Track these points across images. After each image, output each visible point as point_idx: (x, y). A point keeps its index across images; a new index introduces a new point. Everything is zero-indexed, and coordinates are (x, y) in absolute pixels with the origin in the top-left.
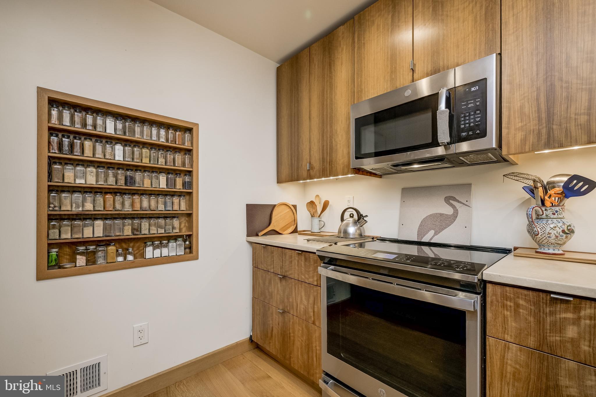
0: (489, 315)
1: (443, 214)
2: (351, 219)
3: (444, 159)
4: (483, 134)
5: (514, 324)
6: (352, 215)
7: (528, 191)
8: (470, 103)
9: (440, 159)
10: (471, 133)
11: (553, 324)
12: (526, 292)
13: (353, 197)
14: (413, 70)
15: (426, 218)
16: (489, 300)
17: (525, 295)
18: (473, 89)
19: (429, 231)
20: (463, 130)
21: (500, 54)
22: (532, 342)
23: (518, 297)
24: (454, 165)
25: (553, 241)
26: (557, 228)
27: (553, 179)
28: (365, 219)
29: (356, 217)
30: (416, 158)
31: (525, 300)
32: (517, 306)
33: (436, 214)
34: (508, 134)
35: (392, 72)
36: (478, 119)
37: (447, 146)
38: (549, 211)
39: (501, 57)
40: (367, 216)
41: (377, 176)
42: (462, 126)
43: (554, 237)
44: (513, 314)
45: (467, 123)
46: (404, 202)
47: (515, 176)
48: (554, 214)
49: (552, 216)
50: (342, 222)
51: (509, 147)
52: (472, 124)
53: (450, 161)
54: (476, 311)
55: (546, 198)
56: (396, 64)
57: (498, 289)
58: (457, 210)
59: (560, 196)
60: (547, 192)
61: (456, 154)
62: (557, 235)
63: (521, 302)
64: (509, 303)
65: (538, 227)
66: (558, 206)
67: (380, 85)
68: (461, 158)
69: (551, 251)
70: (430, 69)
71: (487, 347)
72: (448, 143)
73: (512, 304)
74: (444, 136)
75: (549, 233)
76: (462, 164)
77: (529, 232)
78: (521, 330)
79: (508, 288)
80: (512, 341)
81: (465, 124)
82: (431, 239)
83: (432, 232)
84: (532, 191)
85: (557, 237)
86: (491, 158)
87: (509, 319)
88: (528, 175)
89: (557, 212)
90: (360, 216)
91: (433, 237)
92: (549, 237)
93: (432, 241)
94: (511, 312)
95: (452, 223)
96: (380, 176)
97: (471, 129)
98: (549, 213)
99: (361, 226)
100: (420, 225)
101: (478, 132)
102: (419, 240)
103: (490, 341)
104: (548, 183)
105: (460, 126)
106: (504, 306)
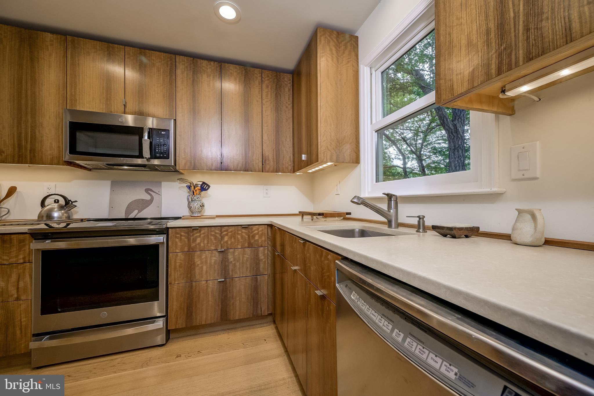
0: (170, 243)
1: (144, 199)
2: (56, 205)
3: (146, 166)
4: (168, 157)
5: (180, 244)
6: (57, 201)
7: (188, 187)
8: (161, 140)
9: (144, 166)
10: (161, 155)
11: (193, 239)
12: (184, 229)
13: (56, 185)
14: (125, 106)
15: (132, 202)
16: (170, 236)
17: (184, 230)
18: (163, 133)
19: (134, 211)
20: (157, 153)
21: (175, 120)
22: (186, 249)
23: (181, 232)
24: (151, 170)
25: (197, 210)
26: (198, 205)
27: (197, 183)
28: (74, 204)
29: (62, 202)
30: (127, 163)
31: (184, 232)
32: (181, 235)
33: (139, 199)
34: (179, 160)
35: (107, 99)
36: (165, 149)
37: (148, 160)
38: (196, 197)
39: (176, 121)
40: (76, 201)
41: (87, 169)
42: (157, 151)
43: (197, 208)
44: (179, 240)
45: (160, 150)
46: (113, 191)
47: (182, 180)
48: (197, 198)
49: (197, 199)
50: (43, 207)
51: (179, 166)
52: (162, 151)
53: (149, 168)
54: (163, 242)
55: (195, 191)
56: (111, 95)
57: (174, 230)
58: (153, 197)
59: (200, 190)
60: (195, 188)
61: (154, 165)
62: (198, 207)
63: (183, 234)
64: (178, 235)
65: (192, 205)
66: (199, 195)
67: (96, 104)
68: (156, 167)
69: (196, 215)
70: (137, 110)
71: (169, 258)
72: (149, 158)
73: (179, 236)
74: (146, 153)
75: (196, 207)
76: (156, 170)
77: (188, 207)
78: (182, 245)
79: (177, 229)
80: (179, 251)
81: (159, 150)
82: (136, 216)
83: (136, 211)
84: (189, 187)
85: (198, 208)
86: (172, 170)
87: (178, 242)
88: (187, 180)
89: (198, 197)
90: (68, 202)
91: (137, 214)
92: (195, 209)
93: (136, 217)
94: (179, 239)
95: (150, 205)
96: (90, 170)
97: (161, 153)
98: (196, 198)
99: (70, 210)
100: (127, 207)
101: (165, 155)
102: (126, 217)
103: (170, 255)
104: (196, 185)
105: (156, 150)
106: (176, 237)
